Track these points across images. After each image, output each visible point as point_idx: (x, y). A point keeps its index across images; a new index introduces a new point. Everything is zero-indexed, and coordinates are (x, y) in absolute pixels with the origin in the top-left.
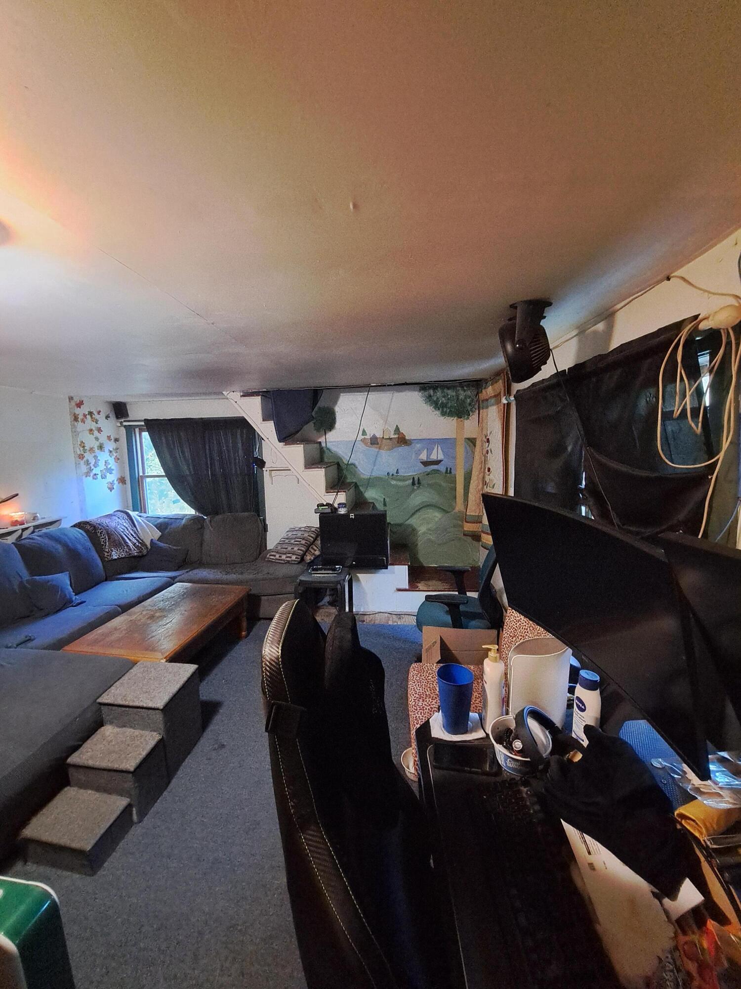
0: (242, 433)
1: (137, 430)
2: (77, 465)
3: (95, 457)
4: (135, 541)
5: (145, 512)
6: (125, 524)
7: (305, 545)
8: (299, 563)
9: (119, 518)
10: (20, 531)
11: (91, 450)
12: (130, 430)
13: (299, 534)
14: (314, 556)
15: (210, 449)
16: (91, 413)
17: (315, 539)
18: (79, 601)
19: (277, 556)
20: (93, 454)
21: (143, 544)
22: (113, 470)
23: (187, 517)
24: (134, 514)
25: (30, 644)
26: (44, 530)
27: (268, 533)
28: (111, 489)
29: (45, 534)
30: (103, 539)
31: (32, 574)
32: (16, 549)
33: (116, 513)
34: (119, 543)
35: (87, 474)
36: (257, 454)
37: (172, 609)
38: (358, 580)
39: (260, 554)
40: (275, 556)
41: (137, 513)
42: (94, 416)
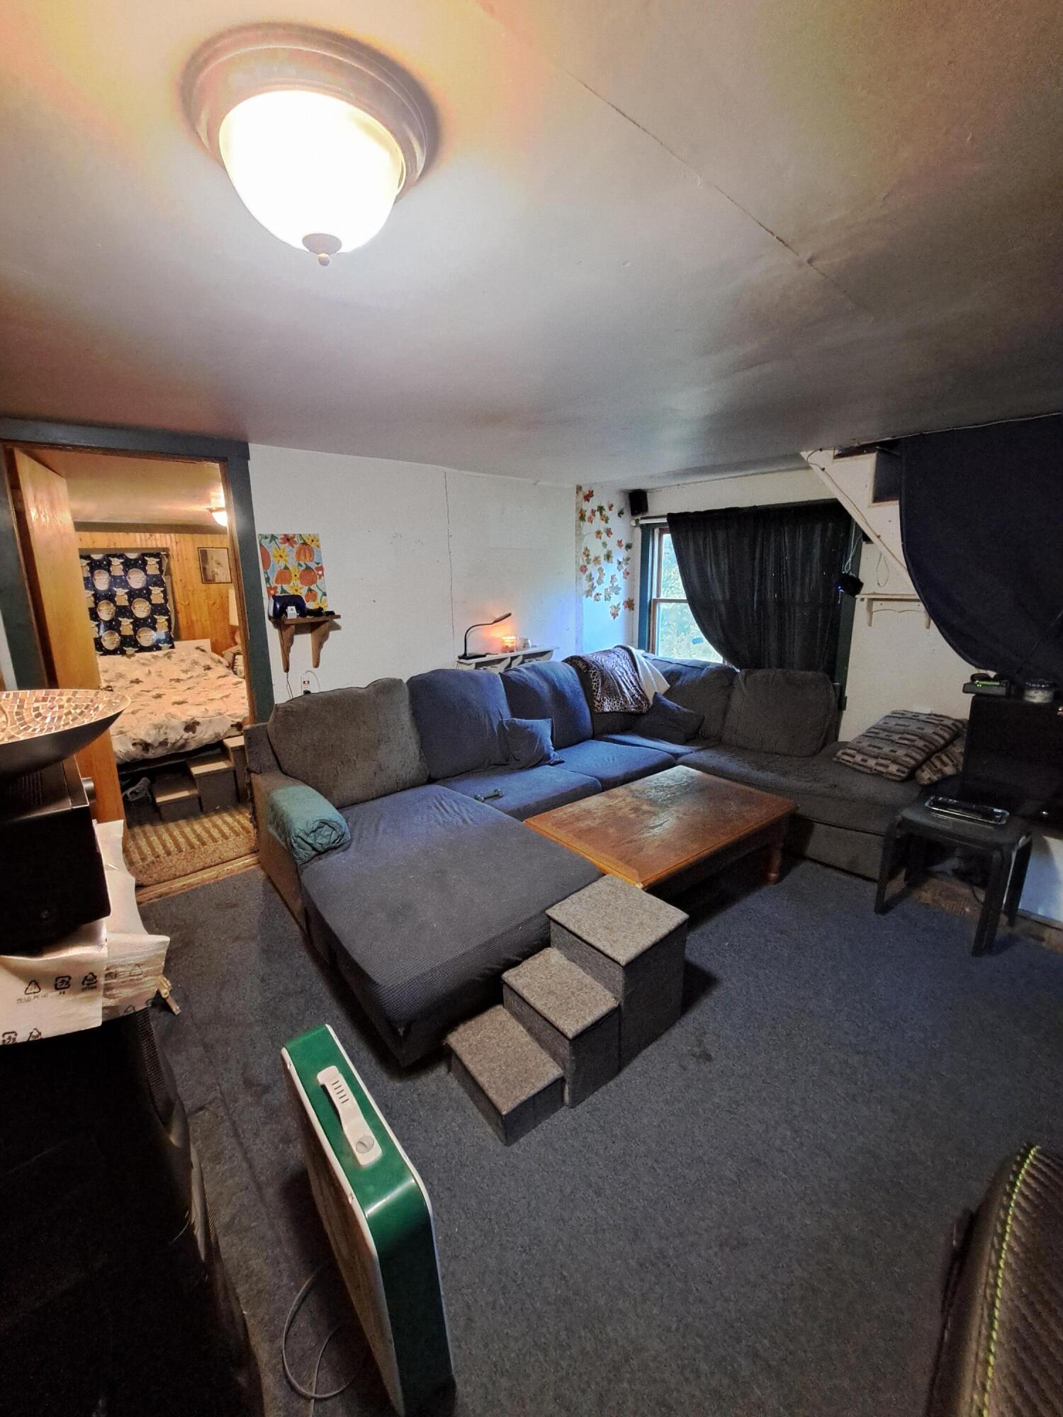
0: (824, 531)
1: (657, 531)
2: (578, 579)
3: (601, 570)
4: (634, 692)
5: (653, 652)
6: (624, 666)
7: (922, 750)
8: (903, 781)
9: (618, 656)
10: (509, 660)
11: (596, 559)
12: (647, 531)
13: (913, 726)
14: (940, 775)
15: (761, 558)
16: (601, 509)
17: (949, 743)
18: (558, 760)
19: (859, 758)
20: (598, 566)
21: (644, 697)
22: (619, 589)
23: (710, 667)
24: (638, 653)
25: (498, 802)
26: (534, 662)
27: (844, 712)
28: (615, 615)
29: (533, 666)
30: (596, 682)
31: (514, 715)
32: (501, 682)
33: (616, 649)
34: (613, 690)
35: (588, 593)
36: (847, 568)
37: (667, 806)
38: (1045, 849)
39: (824, 745)
40: (853, 756)
41: (643, 651)
42: (604, 513)
